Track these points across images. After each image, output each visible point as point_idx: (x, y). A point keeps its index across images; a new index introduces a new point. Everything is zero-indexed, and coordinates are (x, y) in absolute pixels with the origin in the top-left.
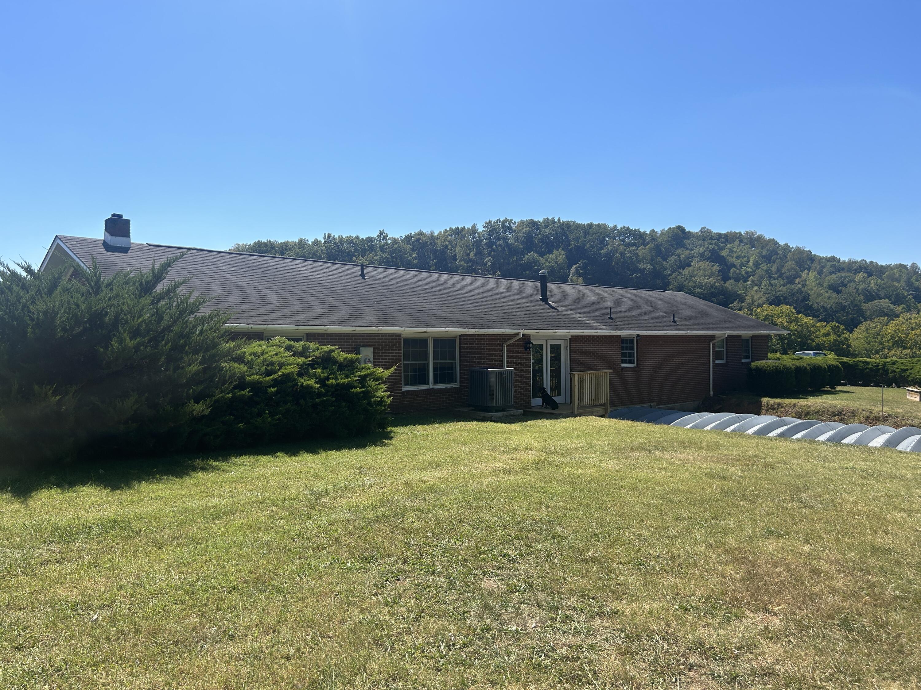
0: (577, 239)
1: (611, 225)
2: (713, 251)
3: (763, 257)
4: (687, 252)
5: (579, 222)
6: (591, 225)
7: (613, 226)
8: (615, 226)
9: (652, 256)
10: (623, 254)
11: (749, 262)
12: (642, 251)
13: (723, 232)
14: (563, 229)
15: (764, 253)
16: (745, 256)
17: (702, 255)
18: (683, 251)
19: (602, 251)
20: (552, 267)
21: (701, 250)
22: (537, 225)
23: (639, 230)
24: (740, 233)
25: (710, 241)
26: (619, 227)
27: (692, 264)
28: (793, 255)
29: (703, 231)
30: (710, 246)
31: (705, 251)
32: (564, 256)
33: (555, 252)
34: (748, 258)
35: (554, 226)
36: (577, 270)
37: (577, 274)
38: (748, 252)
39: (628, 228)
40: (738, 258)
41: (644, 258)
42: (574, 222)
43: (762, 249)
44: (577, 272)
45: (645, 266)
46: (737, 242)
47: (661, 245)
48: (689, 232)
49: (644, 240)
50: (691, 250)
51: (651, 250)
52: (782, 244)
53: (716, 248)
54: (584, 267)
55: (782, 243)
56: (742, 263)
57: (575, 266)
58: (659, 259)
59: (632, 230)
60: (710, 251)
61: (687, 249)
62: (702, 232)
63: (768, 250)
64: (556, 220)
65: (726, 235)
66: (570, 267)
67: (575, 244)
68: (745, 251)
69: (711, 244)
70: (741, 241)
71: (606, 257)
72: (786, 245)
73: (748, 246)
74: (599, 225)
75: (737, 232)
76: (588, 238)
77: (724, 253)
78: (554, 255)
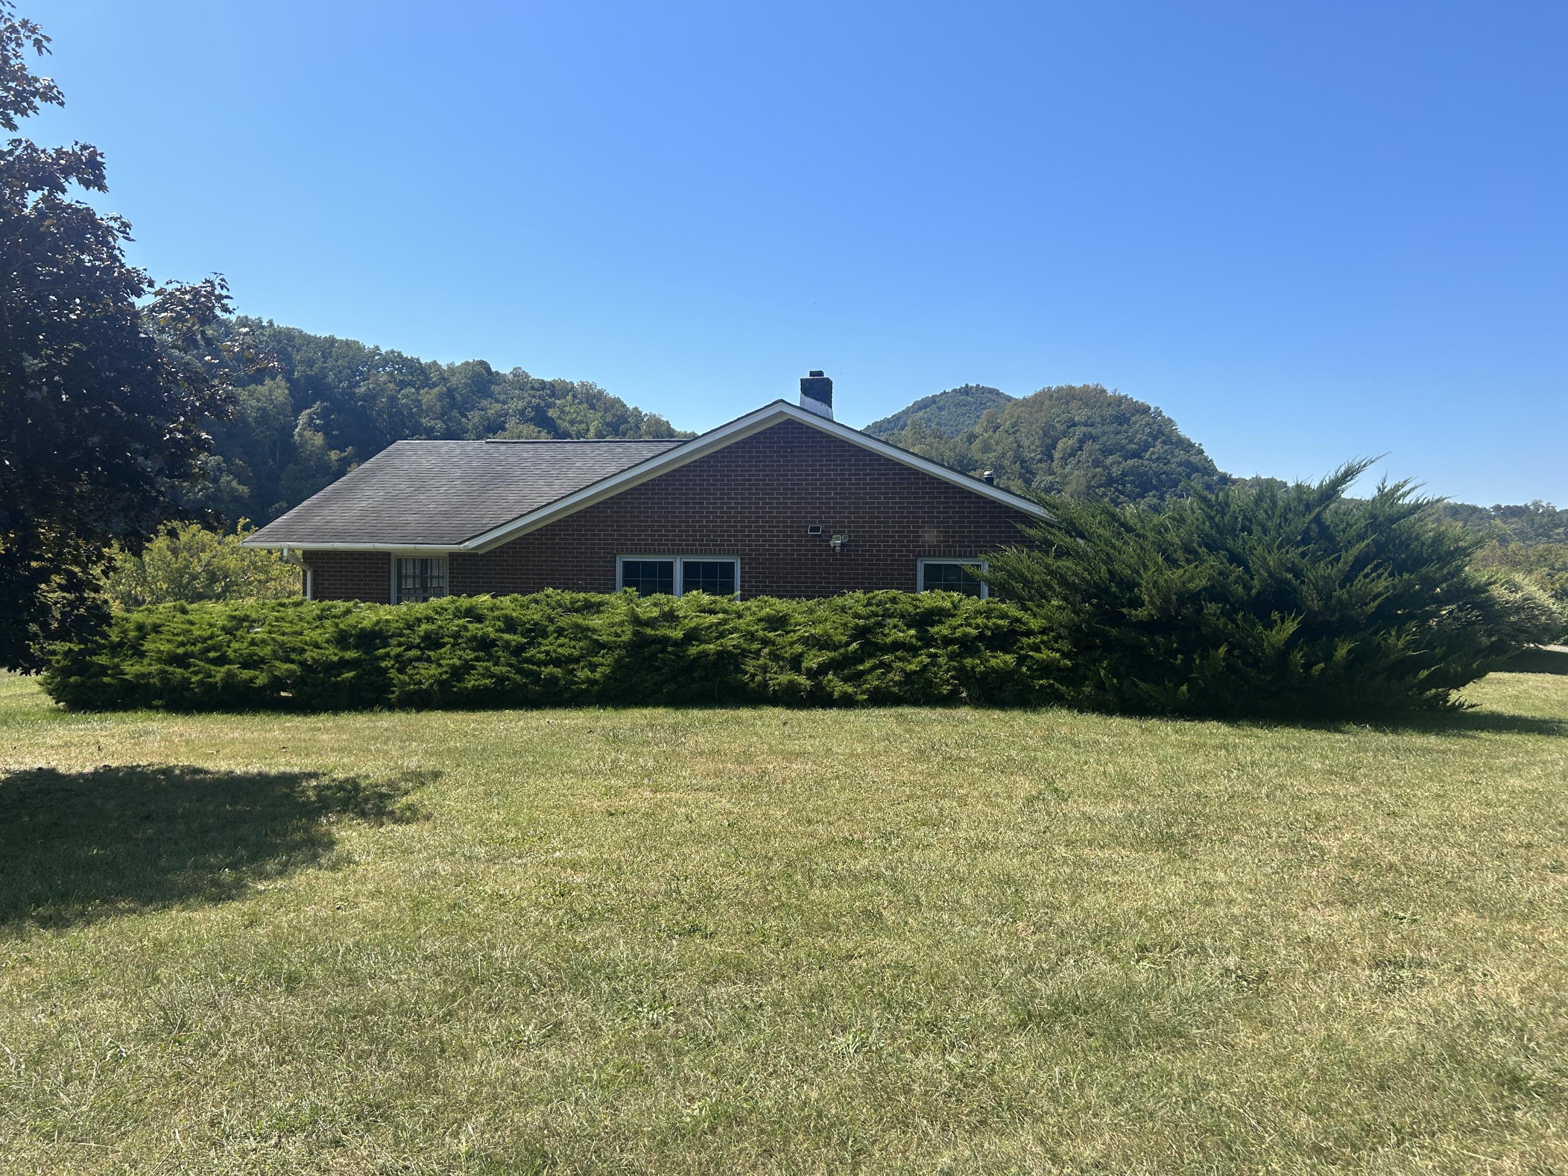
0: (311, 363)
1: (369, 345)
2: (537, 409)
3: (608, 425)
4: (498, 406)
5: (311, 332)
6: (332, 341)
7: (372, 347)
8: (377, 348)
9: (442, 407)
10: (393, 399)
11: (588, 430)
12: (428, 397)
13: (548, 379)
14: (279, 342)
15: (609, 419)
16: (581, 422)
17: (522, 413)
18: (491, 403)
19: (357, 391)
20: (263, 409)
21: (521, 404)
22: (226, 327)
23: (418, 360)
24: (572, 383)
25: (533, 392)
26: (383, 350)
27: (507, 426)
28: (648, 426)
29: (517, 373)
30: (533, 400)
31: (525, 409)
32: (287, 392)
33: (268, 381)
34: (587, 424)
35: (262, 334)
36: (311, 419)
37: (310, 426)
38: (586, 416)
39: (400, 354)
40: (572, 422)
41: (430, 408)
42: (300, 332)
43: (606, 412)
44: (310, 423)
45: (433, 422)
46: (569, 397)
47: (455, 389)
48: (497, 373)
49: (427, 378)
50: (504, 403)
51: (440, 397)
52: (631, 408)
53: (543, 404)
54: (324, 414)
55: (631, 406)
56: (579, 431)
57: (308, 411)
58: (455, 413)
59: (406, 358)
60: (532, 408)
61: (497, 401)
62: (515, 376)
63: (614, 415)
64: (265, 324)
65: (552, 385)
66: (297, 411)
67: (305, 372)
68: (582, 413)
69: (534, 397)
70: (574, 396)
71: (364, 400)
72: (636, 409)
73: (585, 405)
74: (347, 343)
75: (568, 381)
76: (329, 364)
77: (552, 413)
78: (266, 388)
